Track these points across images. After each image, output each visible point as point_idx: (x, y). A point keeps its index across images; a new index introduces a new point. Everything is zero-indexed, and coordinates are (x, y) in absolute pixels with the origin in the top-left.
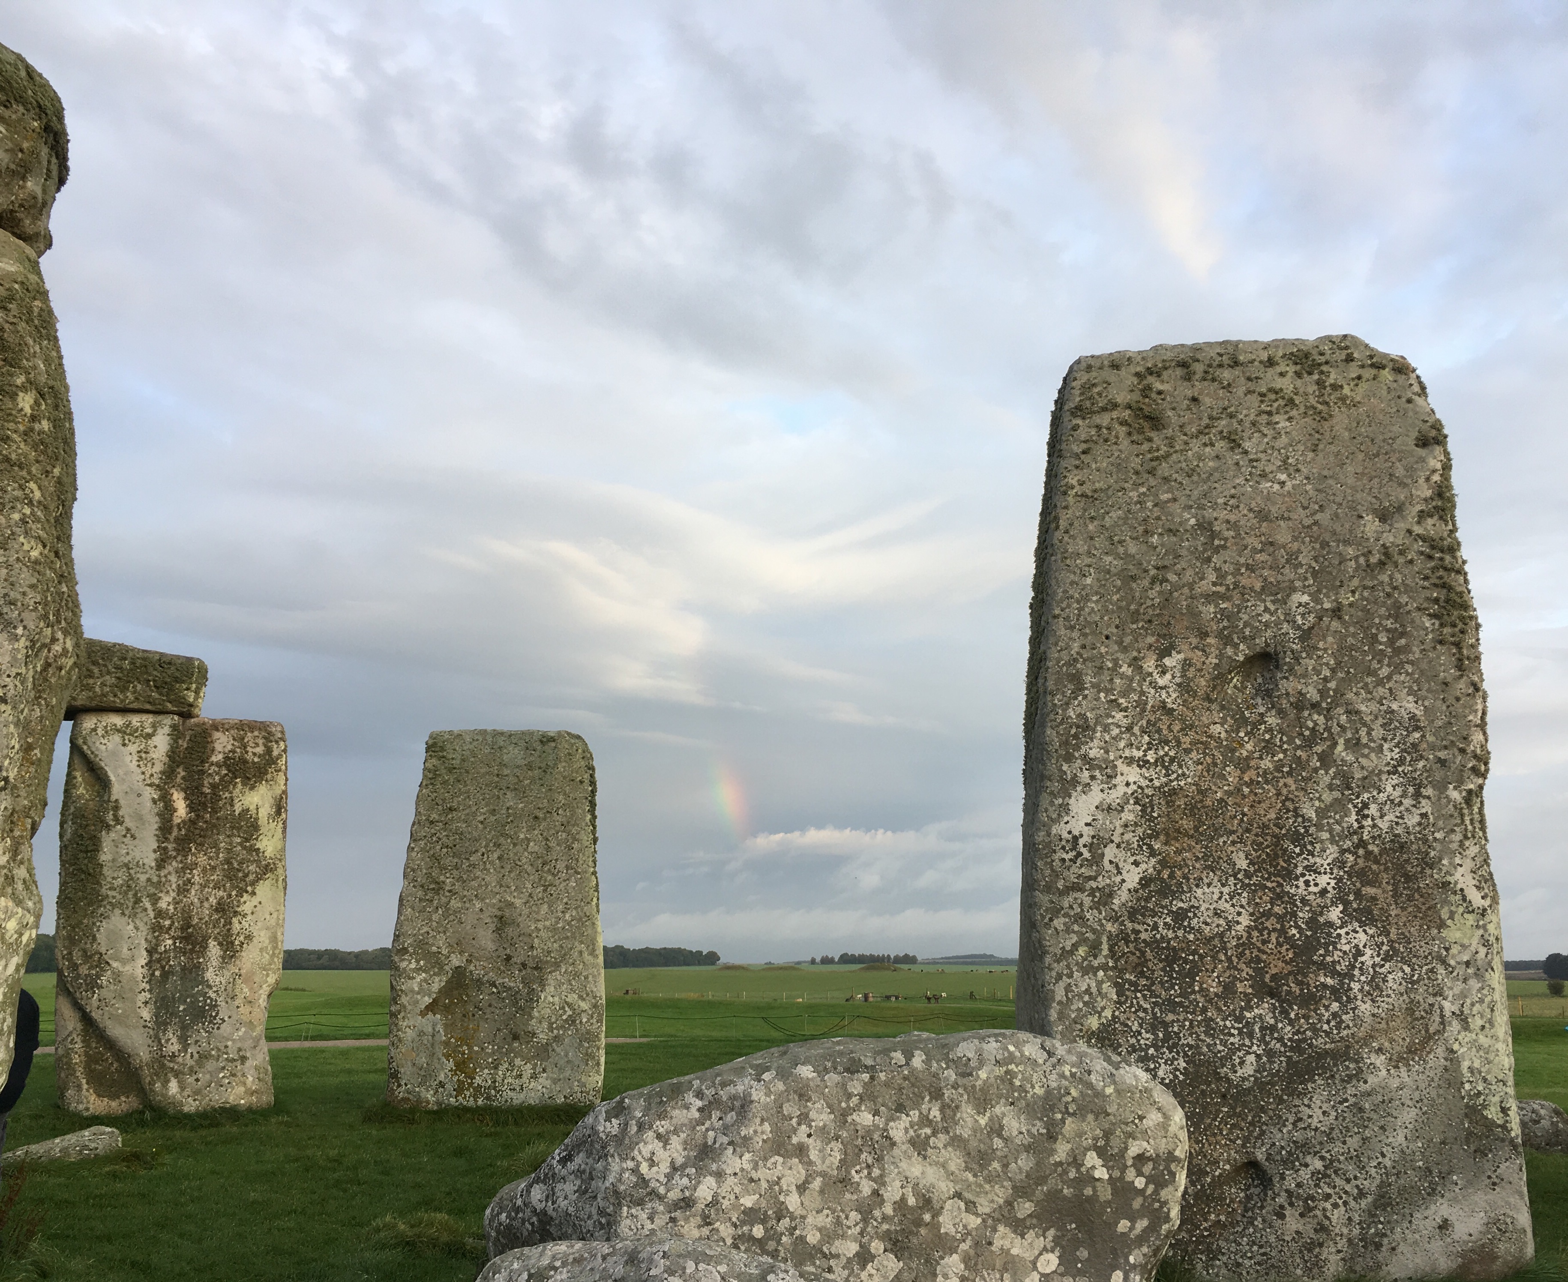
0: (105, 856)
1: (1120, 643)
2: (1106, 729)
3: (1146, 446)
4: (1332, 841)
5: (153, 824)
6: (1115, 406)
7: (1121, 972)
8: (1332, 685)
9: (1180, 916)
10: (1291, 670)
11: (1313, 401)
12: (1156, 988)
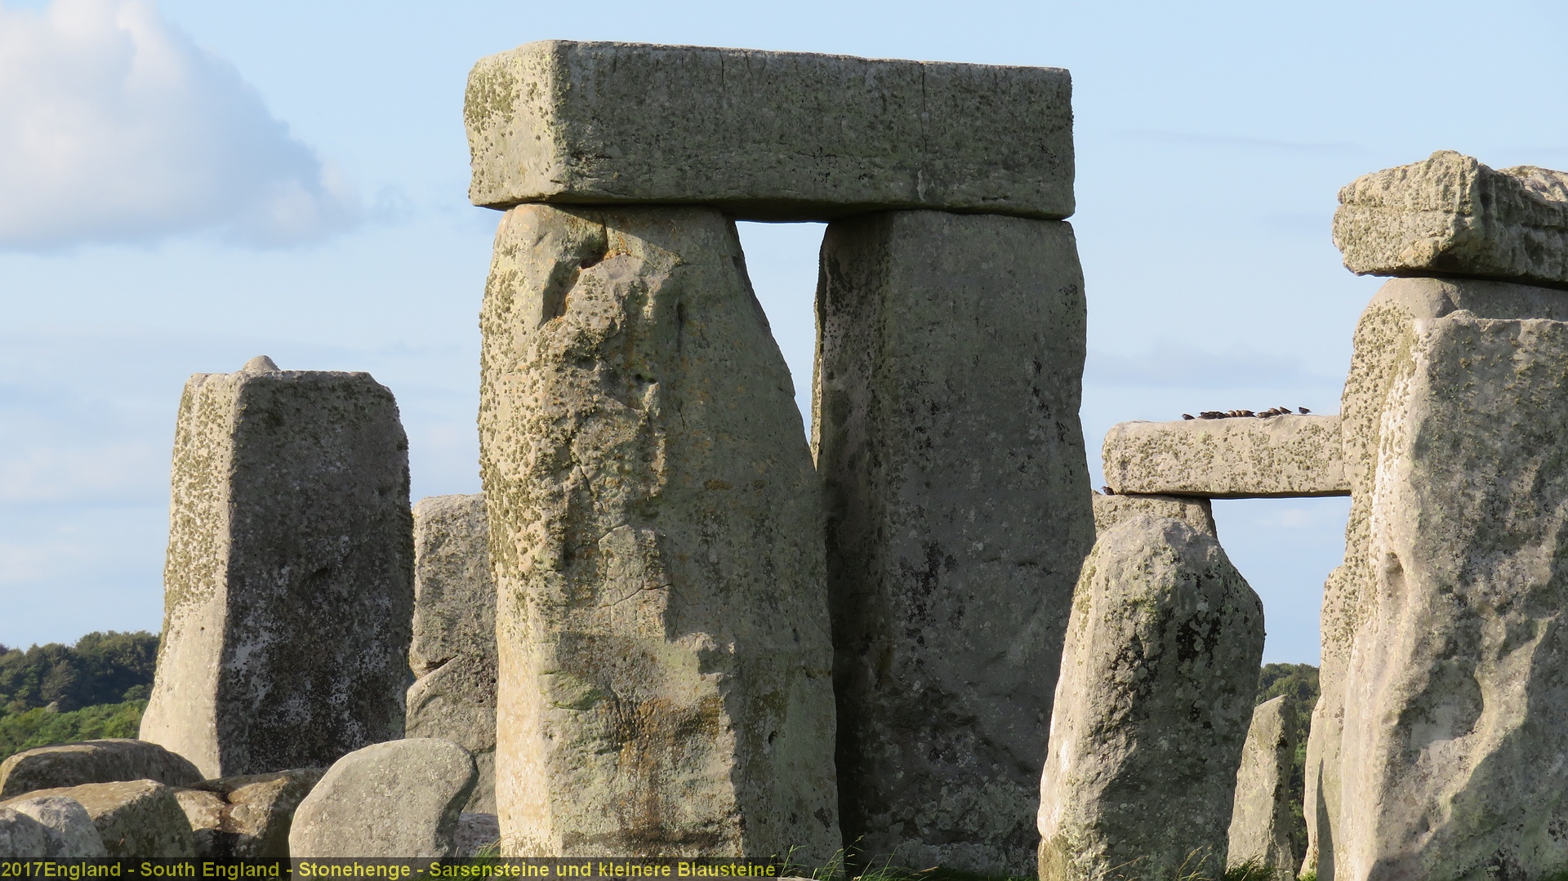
1: (262, 560)
2: (256, 610)
4: (349, 676)
10: (336, 579)
11: (352, 416)
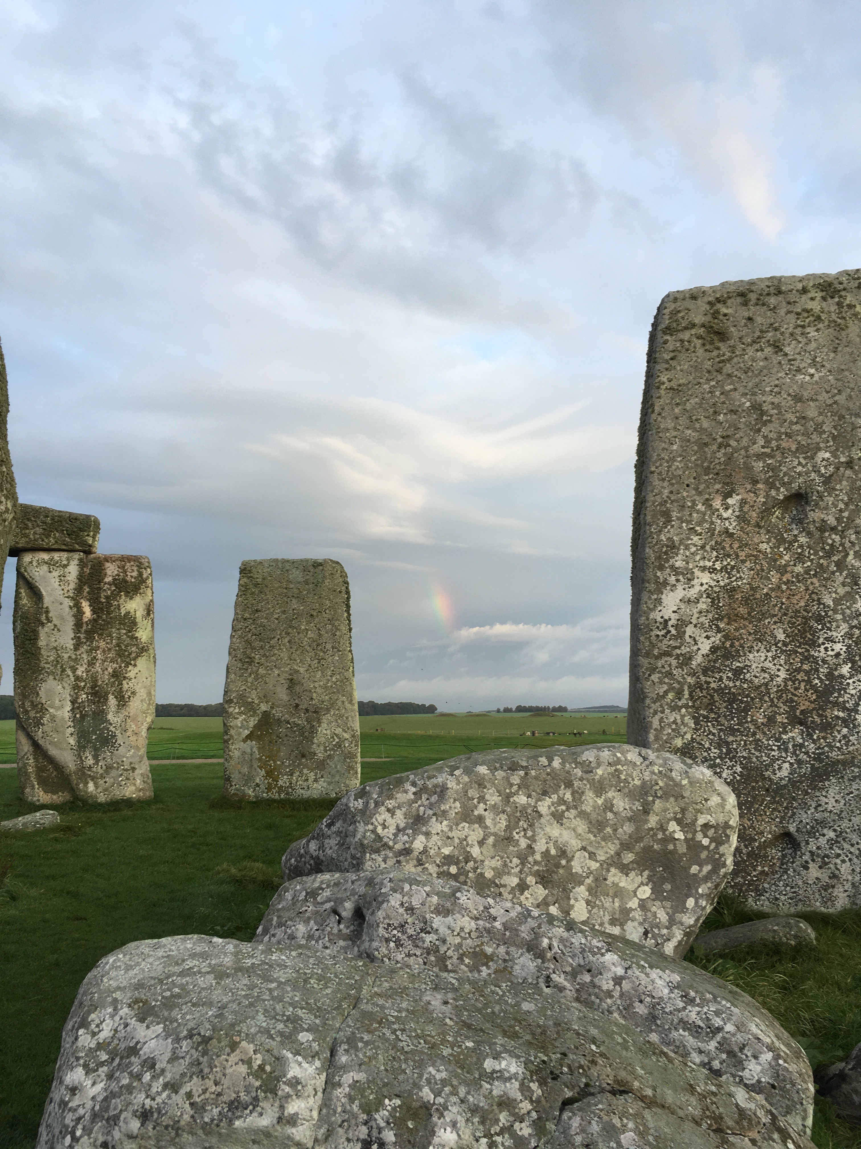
0: (42, 642)
1: (696, 489)
2: (687, 548)
3: (715, 353)
4: (844, 620)
5: (70, 622)
6: (694, 325)
7: (698, 709)
8: (846, 514)
9: (738, 672)
10: (817, 505)
11: (834, 317)
12: (722, 719)
